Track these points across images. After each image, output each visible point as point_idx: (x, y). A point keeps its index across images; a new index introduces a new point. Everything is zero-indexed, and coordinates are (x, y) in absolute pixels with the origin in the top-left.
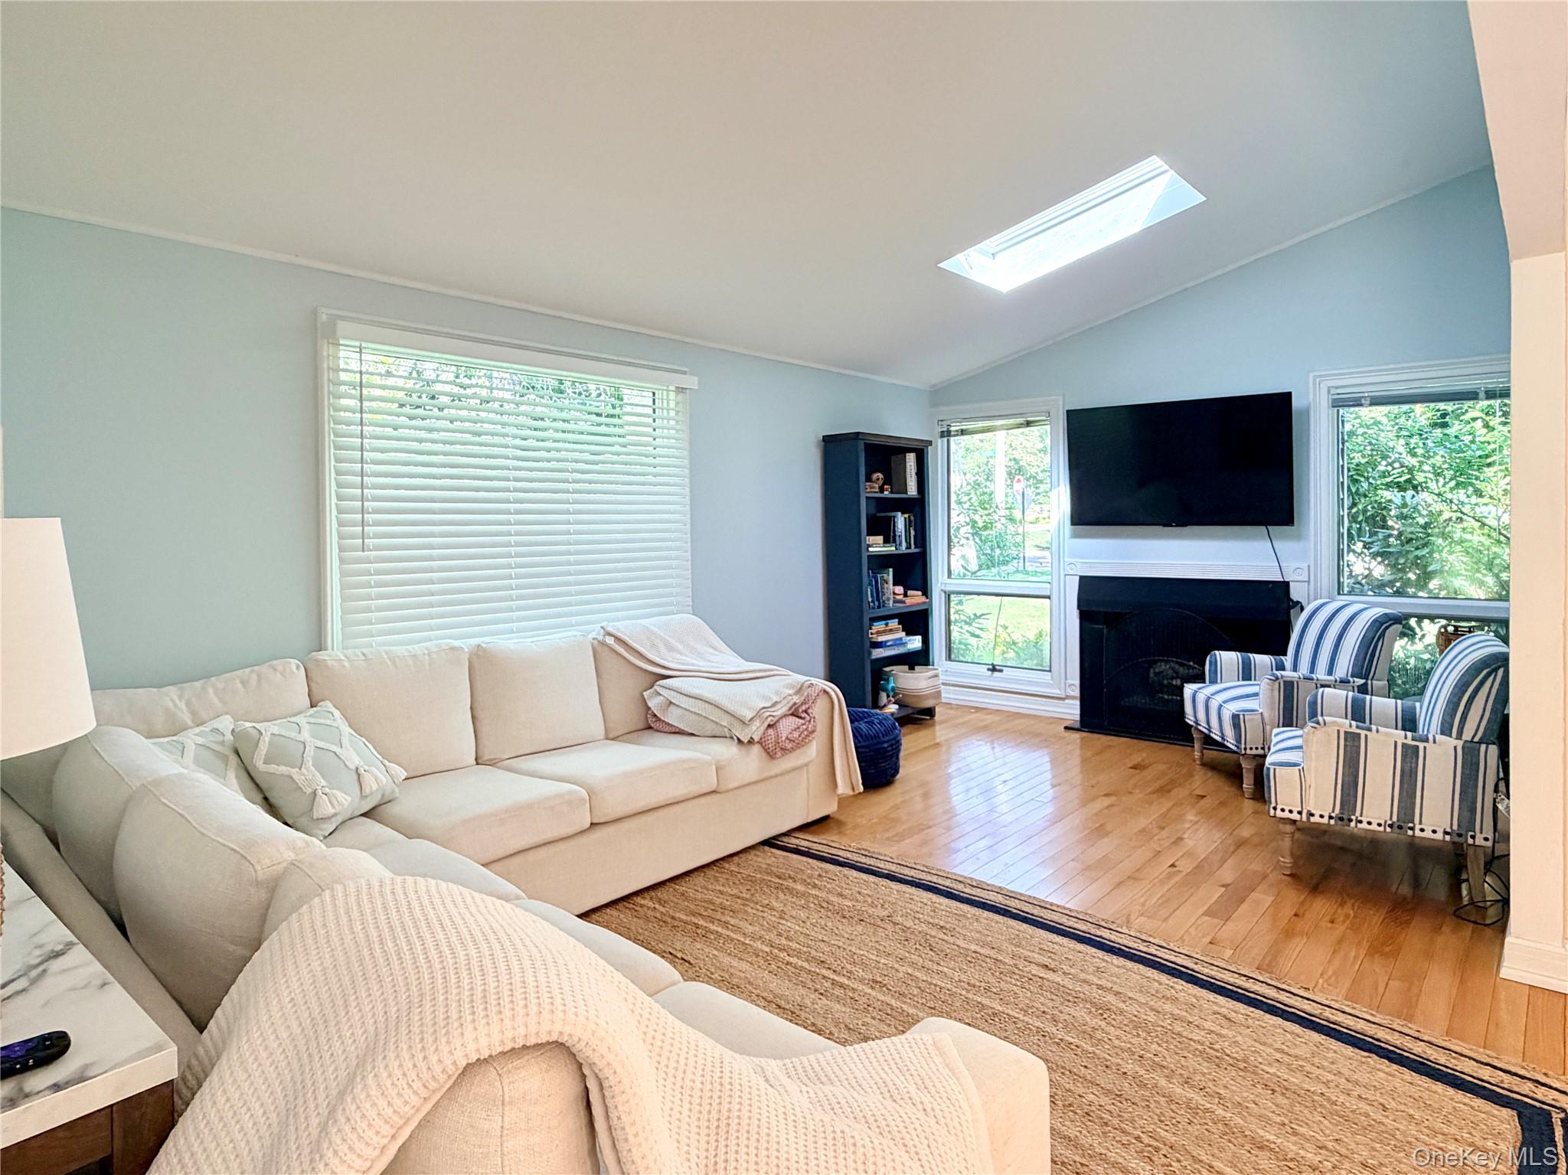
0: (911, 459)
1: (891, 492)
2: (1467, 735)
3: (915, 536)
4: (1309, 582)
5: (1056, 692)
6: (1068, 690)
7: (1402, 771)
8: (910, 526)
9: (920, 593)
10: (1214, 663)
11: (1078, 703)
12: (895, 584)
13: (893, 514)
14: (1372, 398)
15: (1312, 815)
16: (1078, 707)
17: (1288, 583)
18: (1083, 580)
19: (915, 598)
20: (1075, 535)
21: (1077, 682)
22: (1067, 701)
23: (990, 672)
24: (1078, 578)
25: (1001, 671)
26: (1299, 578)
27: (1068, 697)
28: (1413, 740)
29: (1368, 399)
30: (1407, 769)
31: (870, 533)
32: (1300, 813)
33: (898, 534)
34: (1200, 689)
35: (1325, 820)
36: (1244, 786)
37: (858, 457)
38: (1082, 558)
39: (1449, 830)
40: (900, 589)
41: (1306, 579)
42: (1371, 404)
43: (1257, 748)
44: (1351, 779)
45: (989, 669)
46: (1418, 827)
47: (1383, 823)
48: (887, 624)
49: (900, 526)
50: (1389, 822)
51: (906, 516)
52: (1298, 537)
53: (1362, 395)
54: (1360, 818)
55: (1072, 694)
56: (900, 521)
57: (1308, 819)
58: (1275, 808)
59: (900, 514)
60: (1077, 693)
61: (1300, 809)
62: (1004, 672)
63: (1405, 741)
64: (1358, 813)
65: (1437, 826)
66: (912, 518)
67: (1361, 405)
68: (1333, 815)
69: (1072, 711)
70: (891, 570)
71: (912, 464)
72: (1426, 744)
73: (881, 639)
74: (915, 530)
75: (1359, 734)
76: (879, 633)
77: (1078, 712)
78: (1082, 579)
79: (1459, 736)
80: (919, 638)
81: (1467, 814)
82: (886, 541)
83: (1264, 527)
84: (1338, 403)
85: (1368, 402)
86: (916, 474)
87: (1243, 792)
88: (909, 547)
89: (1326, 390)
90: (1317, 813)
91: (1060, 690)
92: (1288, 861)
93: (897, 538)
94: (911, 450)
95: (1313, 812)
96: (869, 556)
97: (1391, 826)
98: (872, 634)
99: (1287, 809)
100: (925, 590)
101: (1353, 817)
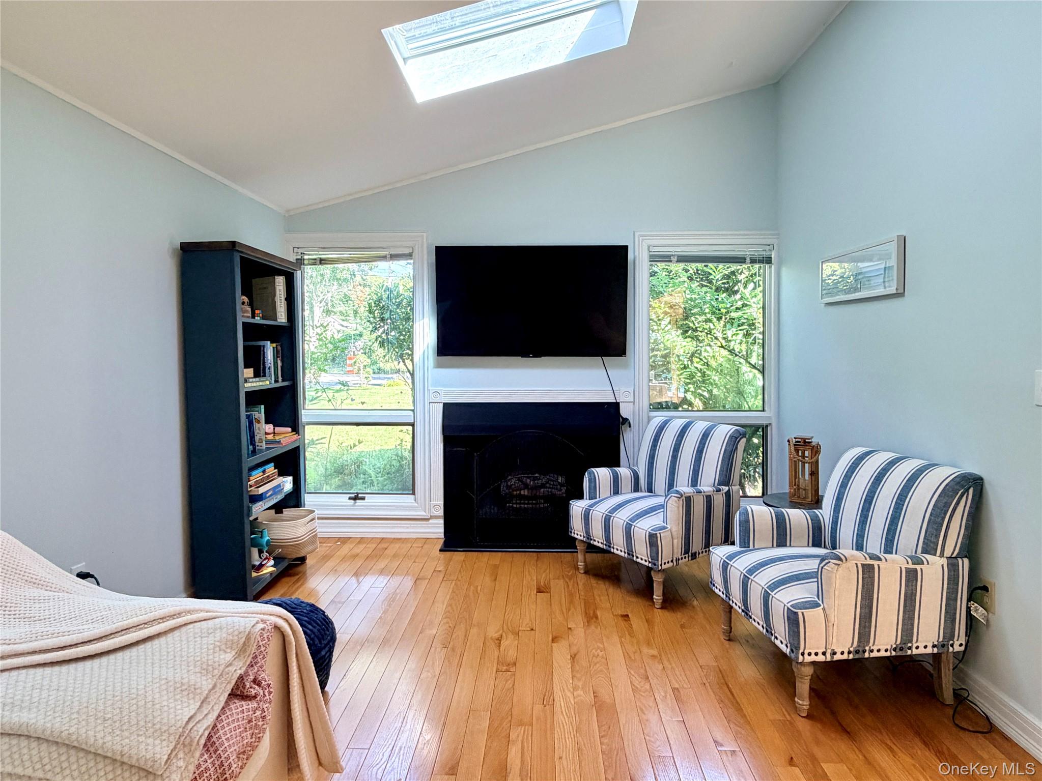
0: (280, 281)
1: (263, 318)
2: (948, 553)
3: (282, 367)
4: (634, 402)
5: (421, 514)
6: (433, 510)
7: (906, 594)
8: (277, 357)
9: (289, 429)
10: (593, 481)
11: (442, 521)
12: (267, 422)
13: (262, 343)
14: (679, 256)
15: (834, 653)
16: (443, 526)
17: (619, 403)
18: (448, 407)
19: (285, 437)
20: (439, 365)
21: (441, 502)
22: (431, 521)
23: (352, 501)
24: (442, 405)
25: (363, 499)
26: (627, 400)
27: (432, 517)
28: (913, 564)
29: (676, 257)
30: (909, 592)
31: (246, 366)
32: (824, 654)
33: (267, 365)
34: (591, 506)
35: (845, 657)
36: (654, 597)
37: (232, 272)
38: (444, 386)
39: (936, 643)
40: (269, 428)
41: (632, 401)
42: (678, 261)
43: (668, 562)
44: (867, 611)
45: (350, 498)
46: (915, 645)
47: (889, 648)
48: (264, 472)
49: (269, 358)
50: (894, 646)
51: (274, 345)
52: (625, 366)
53: (671, 253)
54: (872, 648)
55: (437, 514)
56: (269, 349)
57: (832, 657)
58: (803, 654)
59: (269, 342)
60: (441, 512)
61: (824, 650)
62: (366, 500)
63: (908, 566)
64: (871, 644)
65: (926, 642)
66: (279, 348)
67: (671, 261)
68: (852, 649)
69: (437, 529)
70: (263, 407)
71: (282, 288)
72: (921, 566)
73: (261, 490)
74: (282, 361)
75: (873, 565)
76: (259, 484)
77: (442, 530)
78: (446, 406)
79: (942, 555)
80: (290, 479)
81: (949, 624)
82: (257, 375)
83: (600, 358)
84: (655, 259)
85: (676, 259)
86: (286, 299)
87: (654, 602)
88: (276, 381)
89: (647, 247)
90: (839, 651)
91: (425, 512)
92: (805, 703)
93: (267, 369)
94: (280, 272)
95: (836, 650)
96: (246, 393)
97: (895, 650)
98: (251, 486)
99: (813, 653)
100: (295, 427)
101: (867, 648)
